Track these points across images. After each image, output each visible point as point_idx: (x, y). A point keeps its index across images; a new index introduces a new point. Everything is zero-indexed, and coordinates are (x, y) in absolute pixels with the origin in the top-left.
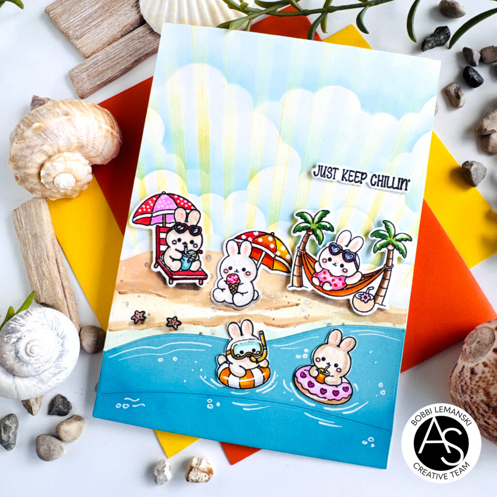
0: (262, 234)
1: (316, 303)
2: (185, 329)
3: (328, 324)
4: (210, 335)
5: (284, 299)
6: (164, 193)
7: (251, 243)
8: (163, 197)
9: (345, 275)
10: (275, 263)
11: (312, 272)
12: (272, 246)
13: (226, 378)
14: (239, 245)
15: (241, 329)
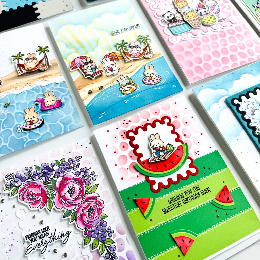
0: (110, 54)
1: (136, 62)
2: (105, 87)
3: (143, 65)
4: (114, 85)
5: (127, 66)
6: (75, 58)
7: (109, 57)
8: (76, 59)
9: (139, 51)
10: (119, 59)
11: (130, 55)
12: (115, 55)
13: (125, 92)
14: (106, 59)
15: (121, 79)
